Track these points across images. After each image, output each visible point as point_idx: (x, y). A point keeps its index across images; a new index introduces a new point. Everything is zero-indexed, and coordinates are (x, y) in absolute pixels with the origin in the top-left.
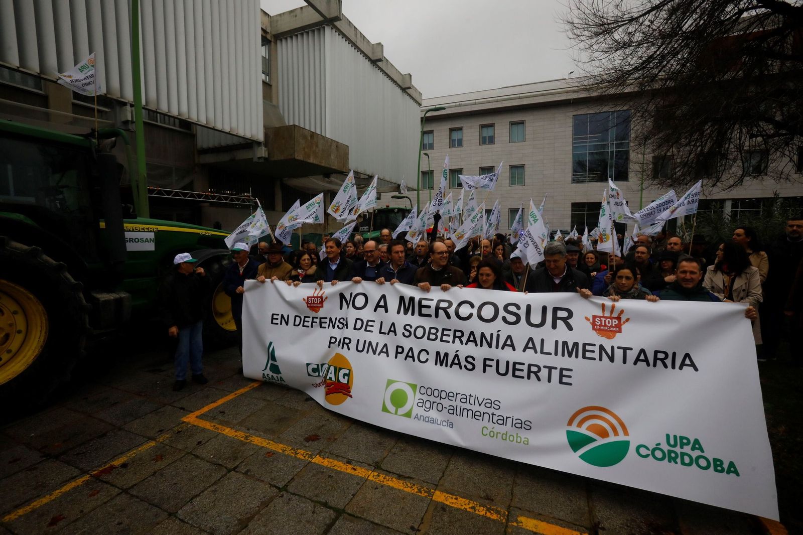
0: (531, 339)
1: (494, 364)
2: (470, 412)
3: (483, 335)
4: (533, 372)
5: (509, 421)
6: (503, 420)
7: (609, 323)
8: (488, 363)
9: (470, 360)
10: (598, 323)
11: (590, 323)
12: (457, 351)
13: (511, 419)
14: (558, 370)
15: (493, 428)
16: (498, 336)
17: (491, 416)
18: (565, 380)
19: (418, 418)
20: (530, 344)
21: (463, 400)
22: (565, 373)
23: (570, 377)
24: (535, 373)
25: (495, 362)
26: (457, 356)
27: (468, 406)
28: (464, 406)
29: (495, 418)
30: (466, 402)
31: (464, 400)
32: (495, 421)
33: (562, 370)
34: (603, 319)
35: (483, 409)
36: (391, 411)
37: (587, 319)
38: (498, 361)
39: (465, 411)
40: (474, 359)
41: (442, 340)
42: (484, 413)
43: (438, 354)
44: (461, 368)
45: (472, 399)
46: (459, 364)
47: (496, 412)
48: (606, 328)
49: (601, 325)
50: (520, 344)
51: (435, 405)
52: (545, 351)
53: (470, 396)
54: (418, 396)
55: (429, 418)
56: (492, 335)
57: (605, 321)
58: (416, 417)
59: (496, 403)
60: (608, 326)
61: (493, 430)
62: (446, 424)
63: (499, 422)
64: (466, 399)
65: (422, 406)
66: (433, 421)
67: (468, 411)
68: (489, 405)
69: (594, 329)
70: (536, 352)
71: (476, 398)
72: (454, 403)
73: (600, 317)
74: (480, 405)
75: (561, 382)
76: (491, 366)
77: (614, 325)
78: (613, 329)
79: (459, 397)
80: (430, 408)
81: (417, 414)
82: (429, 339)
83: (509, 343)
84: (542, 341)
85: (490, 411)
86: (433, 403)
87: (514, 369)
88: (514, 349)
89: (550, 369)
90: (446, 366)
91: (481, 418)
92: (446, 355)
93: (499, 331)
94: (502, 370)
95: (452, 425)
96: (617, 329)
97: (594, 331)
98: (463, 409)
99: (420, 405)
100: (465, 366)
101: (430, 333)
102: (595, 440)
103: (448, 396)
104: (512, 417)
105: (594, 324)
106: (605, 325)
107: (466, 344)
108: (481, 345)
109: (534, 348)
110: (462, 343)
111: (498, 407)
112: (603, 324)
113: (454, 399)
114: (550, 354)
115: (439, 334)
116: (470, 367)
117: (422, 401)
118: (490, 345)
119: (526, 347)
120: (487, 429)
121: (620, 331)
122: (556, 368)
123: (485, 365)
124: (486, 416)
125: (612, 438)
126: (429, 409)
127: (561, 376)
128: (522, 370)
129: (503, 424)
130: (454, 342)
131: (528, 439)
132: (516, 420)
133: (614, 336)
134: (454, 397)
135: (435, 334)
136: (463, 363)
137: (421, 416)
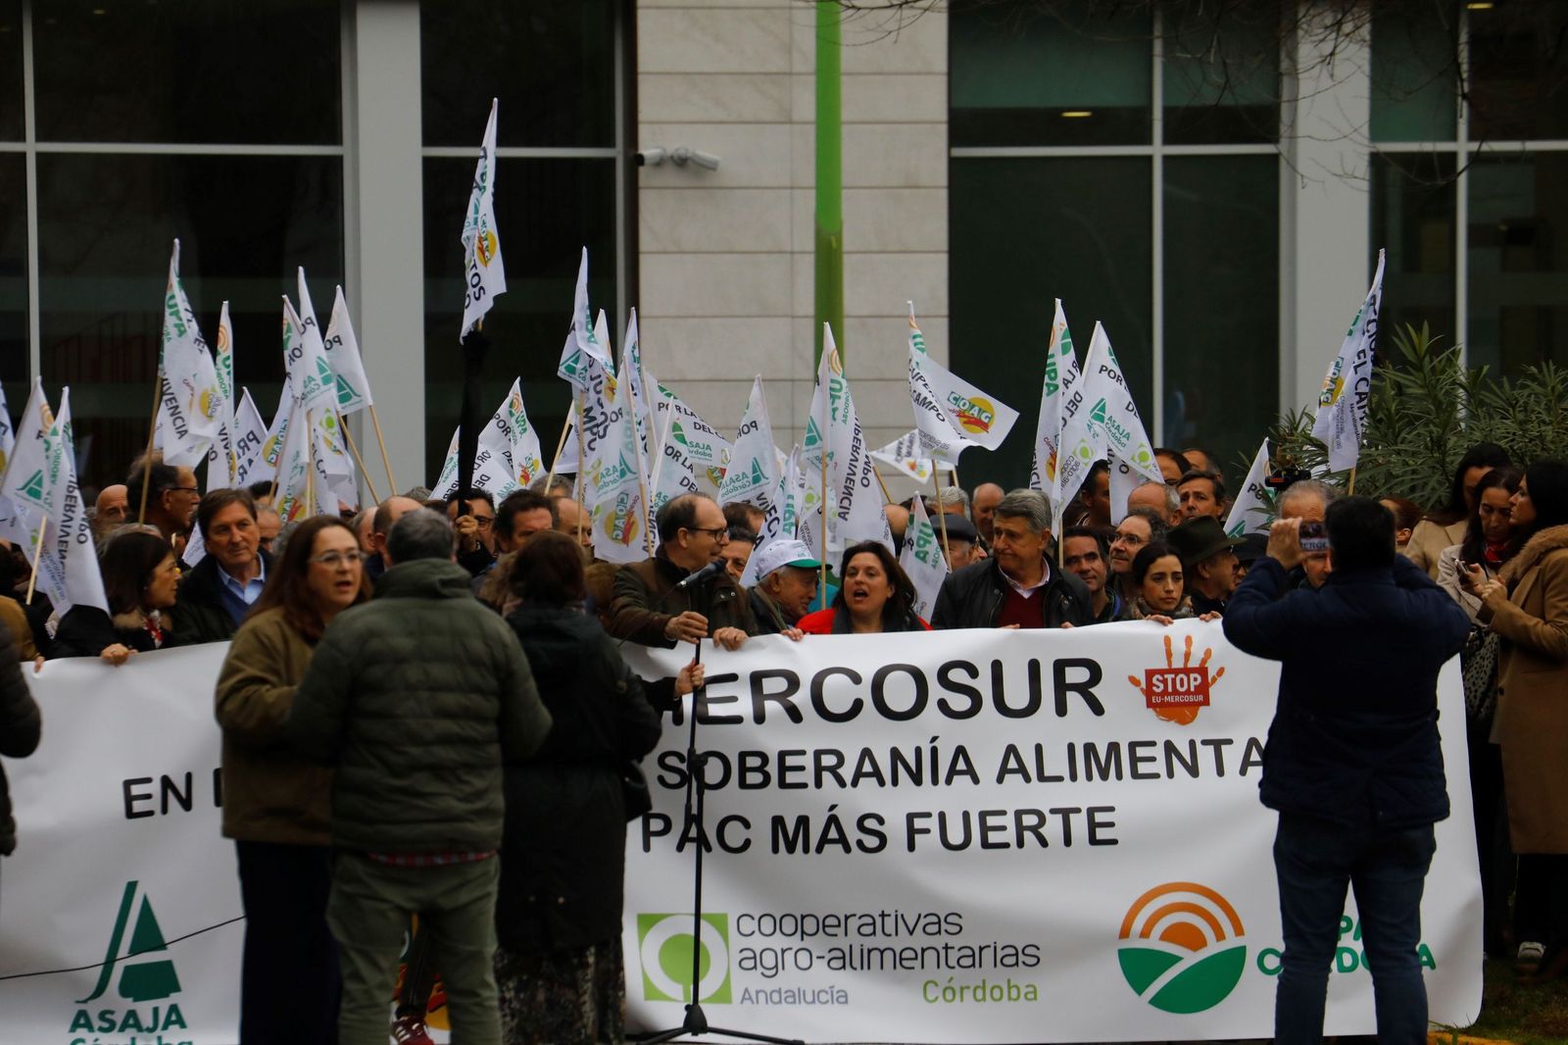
0: (1011, 750)
1: (933, 824)
2: (888, 955)
3: (896, 755)
4: (1029, 828)
5: (988, 954)
6: (973, 955)
7: (1182, 685)
8: (919, 823)
9: (870, 823)
10: (1158, 687)
11: (1142, 689)
12: (833, 807)
13: (992, 948)
14: (1084, 814)
15: (951, 979)
16: (934, 751)
17: (942, 953)
18: (1101, 834)
19: (750, 998)
20: (1011, 763)
21: (865, 930)
22: (1099, 817)
23: (1111, 825)
24: (1034, 829)
25: (935, 819)
26: (833, 820)
27: (879, 941)
28: (869, 943)
29: (953, 956)
30: (874, 933)
31: (868, 930)
32: (952, 962)
33: (1091, 811)
34: (1169, 677)
35: (919, 940)
36: (674, 997)
37: (1134, 681)
38: (942, 816)
39: (875, 955)
40: (881, 821)
41: (783, 784)
42: (923, 950)
43: (778, 822)
44: (847, 849)
45: (890, 922)
46: (842, 840)
47: (952, 941)
48: (1178, 699)
49: (1165, 692)
50: (987, 764)
51: (790, 956)
52: (1047, 773)
53: (883, 915)
54: (737, 942)
55: (779, 992)
56: (918, 751)
57: (1174, 681)
58: (746, 996)
59: (950, 919)
60: (1180, 693)
61: (952, 984)
62: (829, 997)
63: (963, 962)
64: (874, 924)
65: (755, 967)
66: (794, 996)
67: (882, 952)
68: (934, 928)
69: (1149, 704)
70: (1028, 779)
71: (899, 918)
72: (843, 943)
73: (1162, 672)
74: (911, 933)
75: (1093, 841)
76: (927, 831)
77: (1192, 689)
78: (1191, 699)
79: (853, 923)
80: (776, 966)
81: (746, 990)
82: (743, 784)
83: (963, 763)
84: (1039, 749)
85: (939, 942)
86: (783, 951)
87: (985, 829)
88: (976, 780)
89: (1066, 813)
90: (806, 850)
91: (917, 964)
92: (803, 822)
93: (934, 739)
94: (956, 836)
95: (846, 996)
96: (1201, 698)
97: (1151, 710)
98: (869, 951)
99: (749, 964)
100: (860, 843)
101: (744, 770)
102: (1180, 959)
103: (824, 926)
104: (993, 946)
105: (1149, 692)
106: (1175, 692)
107: (855, 783)
108: (895, 782)
109: (1022, 770)
110: (842, 783)
111: (957, 929)
112: (1170, 689)
113: (840, 931)
114: (1060, 779)
115: (773, 768)
116: (872, 842)
117: (750, 954)
118: (917, 780)
119: (1004, 771)
120: (936, 985)
121: (1206, 702)
122: (1078, 810)
123: (912, 832)
124: (930, 956)
125: (1213, 948)
126: (774, 971)
127: (1093, 826)
128: (1003, 828)
129: (973, 965)
130: (819, 784)
131: (1035, 989)
132: (1003, 949)
133: (1194, 715)
134: (839, 926)
135: (761, 769)
136: (853, 834)
137: (757, 992)
